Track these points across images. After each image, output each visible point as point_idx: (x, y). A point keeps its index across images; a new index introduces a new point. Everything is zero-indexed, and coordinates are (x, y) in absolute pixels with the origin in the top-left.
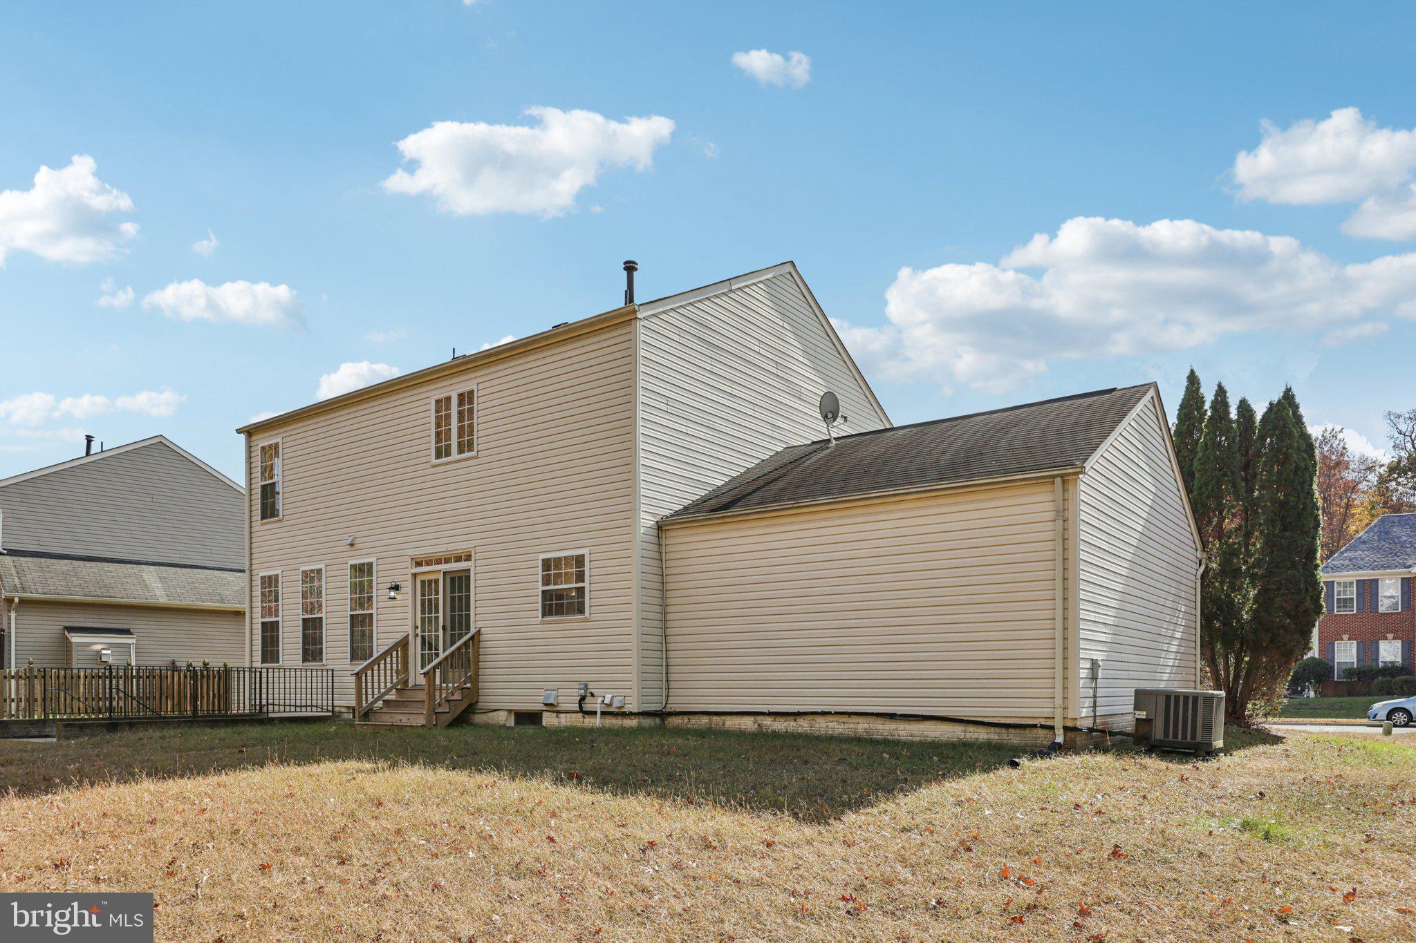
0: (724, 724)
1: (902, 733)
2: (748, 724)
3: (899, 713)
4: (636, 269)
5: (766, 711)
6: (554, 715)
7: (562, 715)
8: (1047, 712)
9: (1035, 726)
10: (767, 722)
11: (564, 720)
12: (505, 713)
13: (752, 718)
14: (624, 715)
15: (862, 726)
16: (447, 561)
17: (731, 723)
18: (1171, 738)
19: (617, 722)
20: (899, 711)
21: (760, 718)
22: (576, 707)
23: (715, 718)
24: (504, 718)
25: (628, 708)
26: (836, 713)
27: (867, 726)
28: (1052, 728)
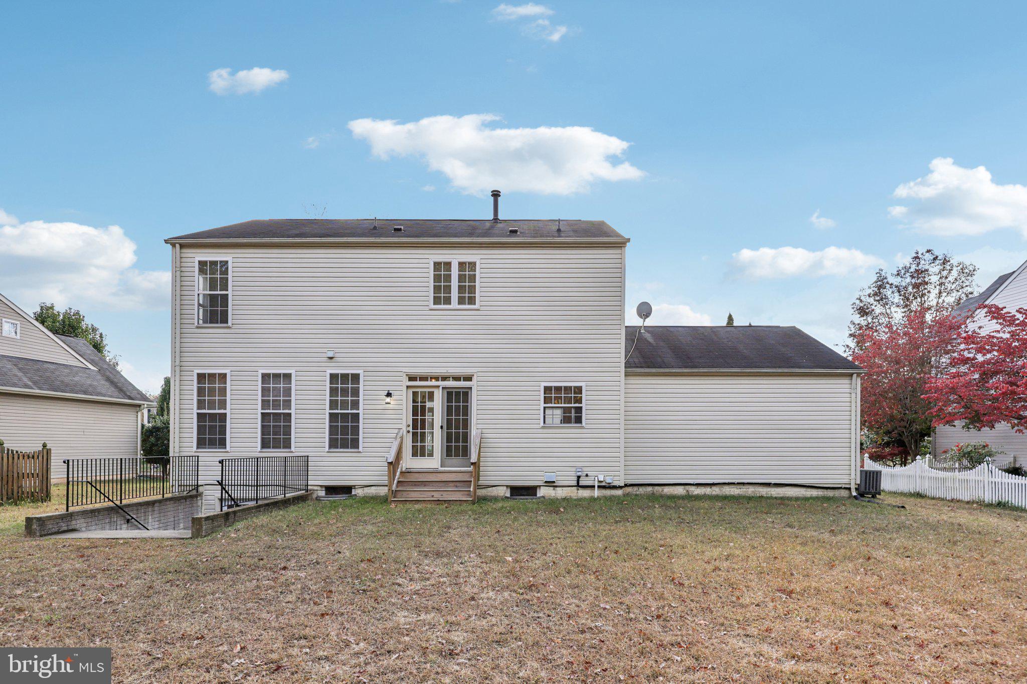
0: (663, 491)
1: (773, 493)
2: (680, 491)
3: (773, 483)
4: (500, 196)
5: (692, 483)
6: (552, 488)
7: (558, 489)
8: (846, 481)
9: (841, 488)
10: (692, 489)
11: (560, 493)
12: (505, 488)
13: (683, 487)
14: (615, 487)
15: (750, 491)
16: (444, 379)
17: (667, 490)
18: (867, 490)
19: (608, 492)
21: (687, 487)
22: (575, 483)
23: (657, 488)
24: (504, 492)
25: (616, 483)
26: (738, 483)
27: (753, 490)
28: (849, 489)
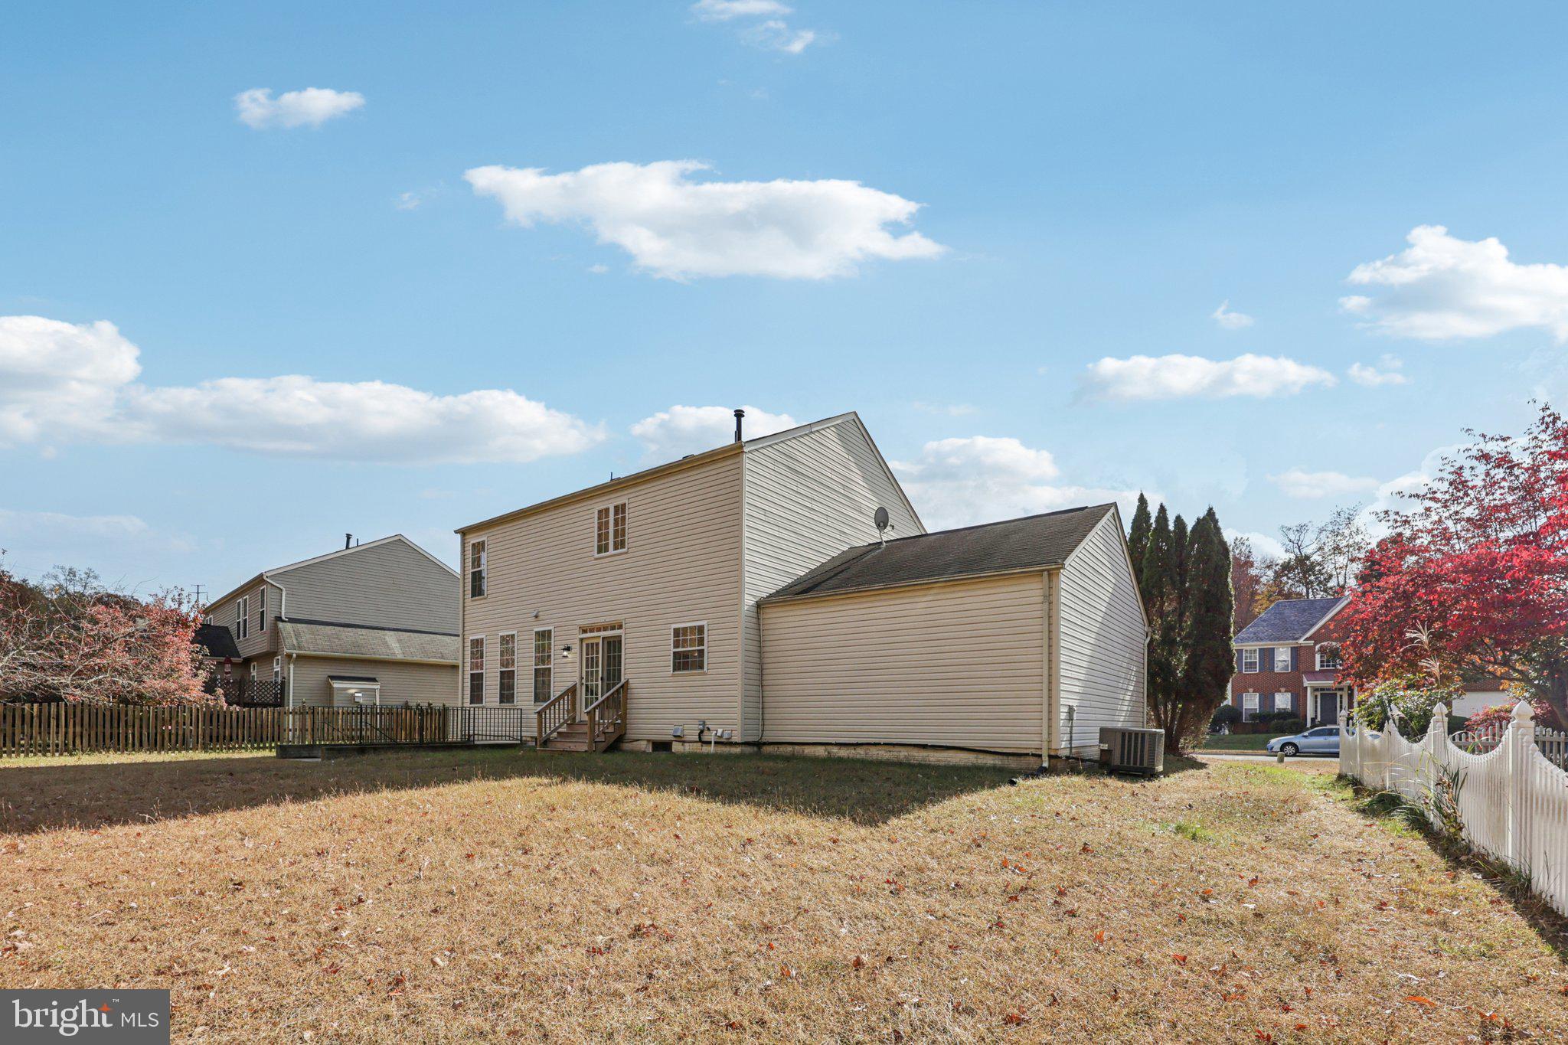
0: (803, 751)
1: (931, 759)
2: (820, 751)
4: (743, 416)
6: (681, 744)
7: (686, 744)
8: (1036, 744)
9: (1027, 754)
10: (835, 750)
11: (688, 748)
12: (645, 742)
13: (823, 747)
14: (731, 744)
15: (903, 754)
16: (605, 629)
17: (808, 751)
18: (1125, 764)
19: (726, 750)
20: (930, 742)
21: (829, 748)
22: (696, 738)
23: (797, 747)
24: (645, 746)
25: (734, 740)
26: (885, 744)
27: (906, 754)
28: (1040, 756)
